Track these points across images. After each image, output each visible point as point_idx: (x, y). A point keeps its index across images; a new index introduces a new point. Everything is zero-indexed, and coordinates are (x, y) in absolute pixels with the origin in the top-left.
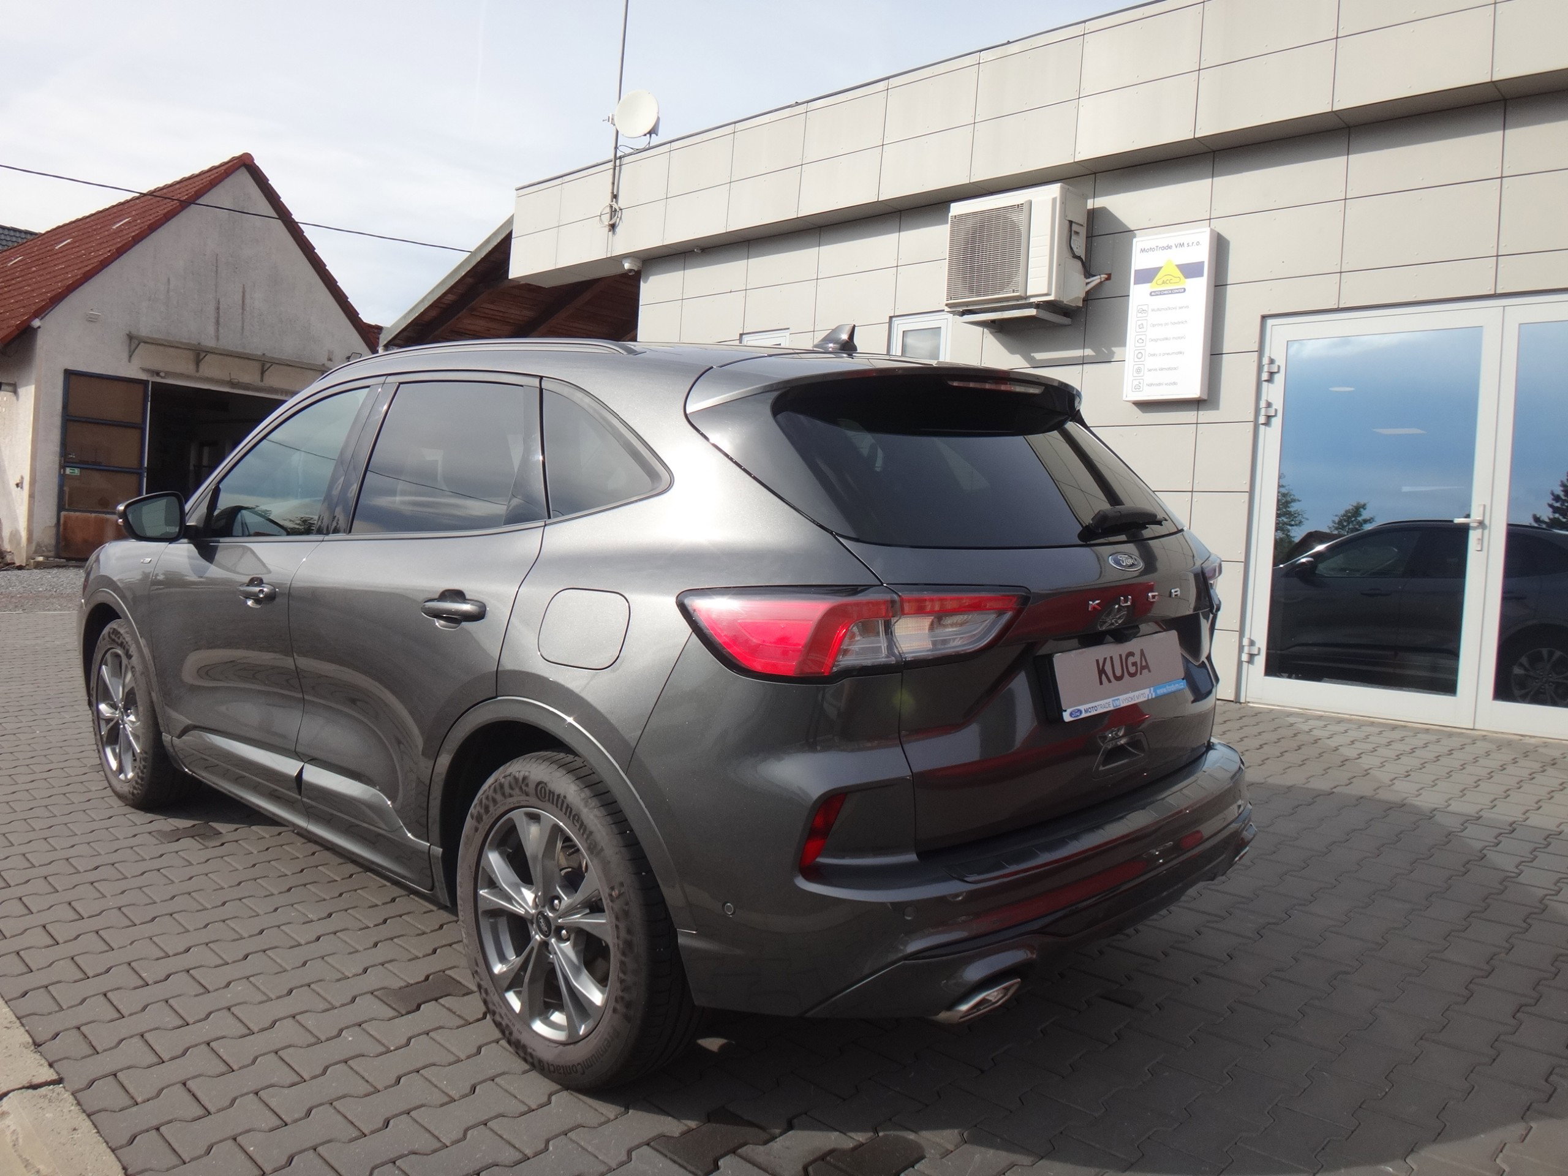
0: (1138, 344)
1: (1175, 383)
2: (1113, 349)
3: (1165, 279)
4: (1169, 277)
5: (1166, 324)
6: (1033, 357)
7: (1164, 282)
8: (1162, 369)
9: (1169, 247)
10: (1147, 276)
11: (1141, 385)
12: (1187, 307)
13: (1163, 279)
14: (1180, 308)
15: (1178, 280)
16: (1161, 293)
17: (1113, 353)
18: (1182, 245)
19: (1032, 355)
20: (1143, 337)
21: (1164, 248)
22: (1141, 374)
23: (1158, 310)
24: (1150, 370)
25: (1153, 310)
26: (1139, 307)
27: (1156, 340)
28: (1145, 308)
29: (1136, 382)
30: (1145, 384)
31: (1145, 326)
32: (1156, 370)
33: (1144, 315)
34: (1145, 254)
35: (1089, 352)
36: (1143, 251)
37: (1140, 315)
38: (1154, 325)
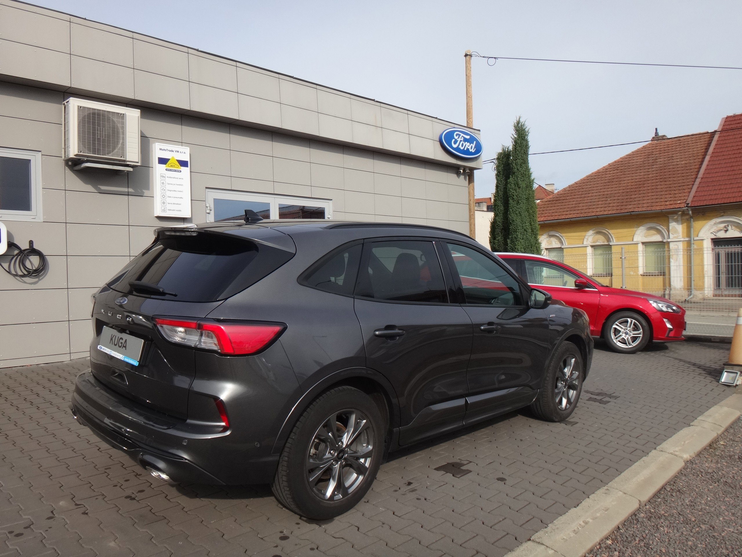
0: (162, 191)
1: (180, 211)
2: (144, 191)
3: (172, 164)
4: (174, 164)
5: (174, 184)
6: (99, 187)
7: (171, 166)
8: (174, 204)
9: (173, 151)
10: (163, 161)
11: (165, 210)
12: (182, 179)
13: (171, 164)
14: (180, 179)
15: (177, 166)
16: (170, 170)
17: (143, 193)
18: (178, 152)
19: (99, 186)
20: (165, 188)
21: (170, 151)
22: (165, 205)
23: (170, 177)
24: (169, 204)
25: (168, 177)
26: (161, 175)
27: (171, 191)
28: (164, 175)
29: (163, 208)
30: (167, 210)
31: (165, 183)
32: (171, 204)
33: (163, 178)
34: (161, 151)
35: (131, 190)
36: (161, 149)
37: (162, 178)
38: (169, 184)
